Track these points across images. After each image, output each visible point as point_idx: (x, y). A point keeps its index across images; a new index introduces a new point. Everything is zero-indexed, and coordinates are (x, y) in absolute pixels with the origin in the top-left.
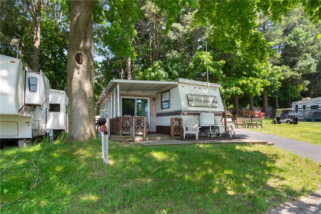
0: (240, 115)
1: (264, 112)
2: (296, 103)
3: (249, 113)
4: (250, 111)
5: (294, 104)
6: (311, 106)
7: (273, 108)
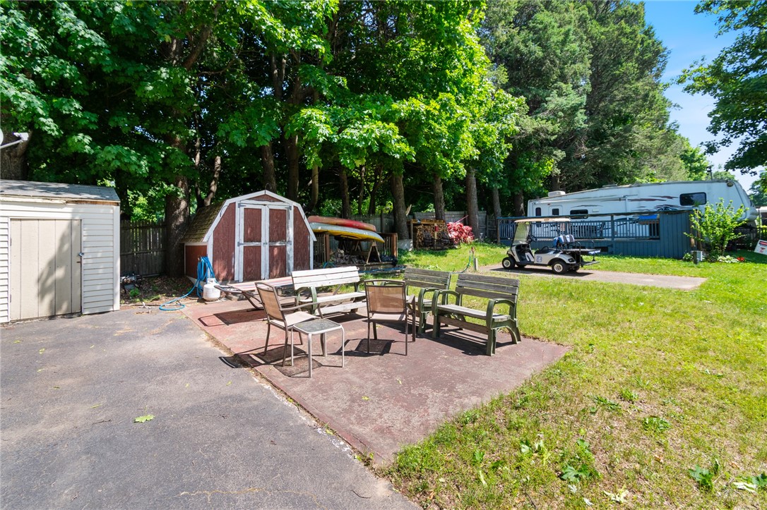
0: (410, 234)
1: (469, 225)
2: (537, 202)
3: (435, 229)
4: (435, 222)
5: (532, 206)
6: (572, 212)
7: (487, 213)
